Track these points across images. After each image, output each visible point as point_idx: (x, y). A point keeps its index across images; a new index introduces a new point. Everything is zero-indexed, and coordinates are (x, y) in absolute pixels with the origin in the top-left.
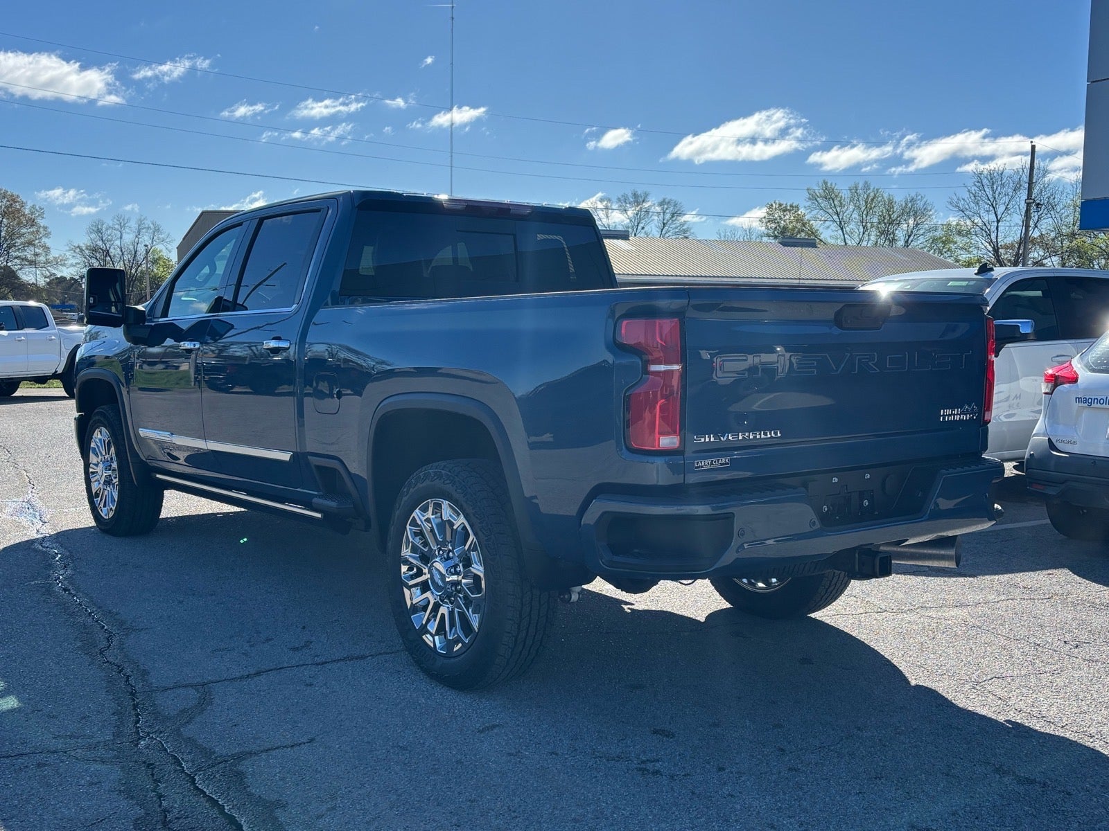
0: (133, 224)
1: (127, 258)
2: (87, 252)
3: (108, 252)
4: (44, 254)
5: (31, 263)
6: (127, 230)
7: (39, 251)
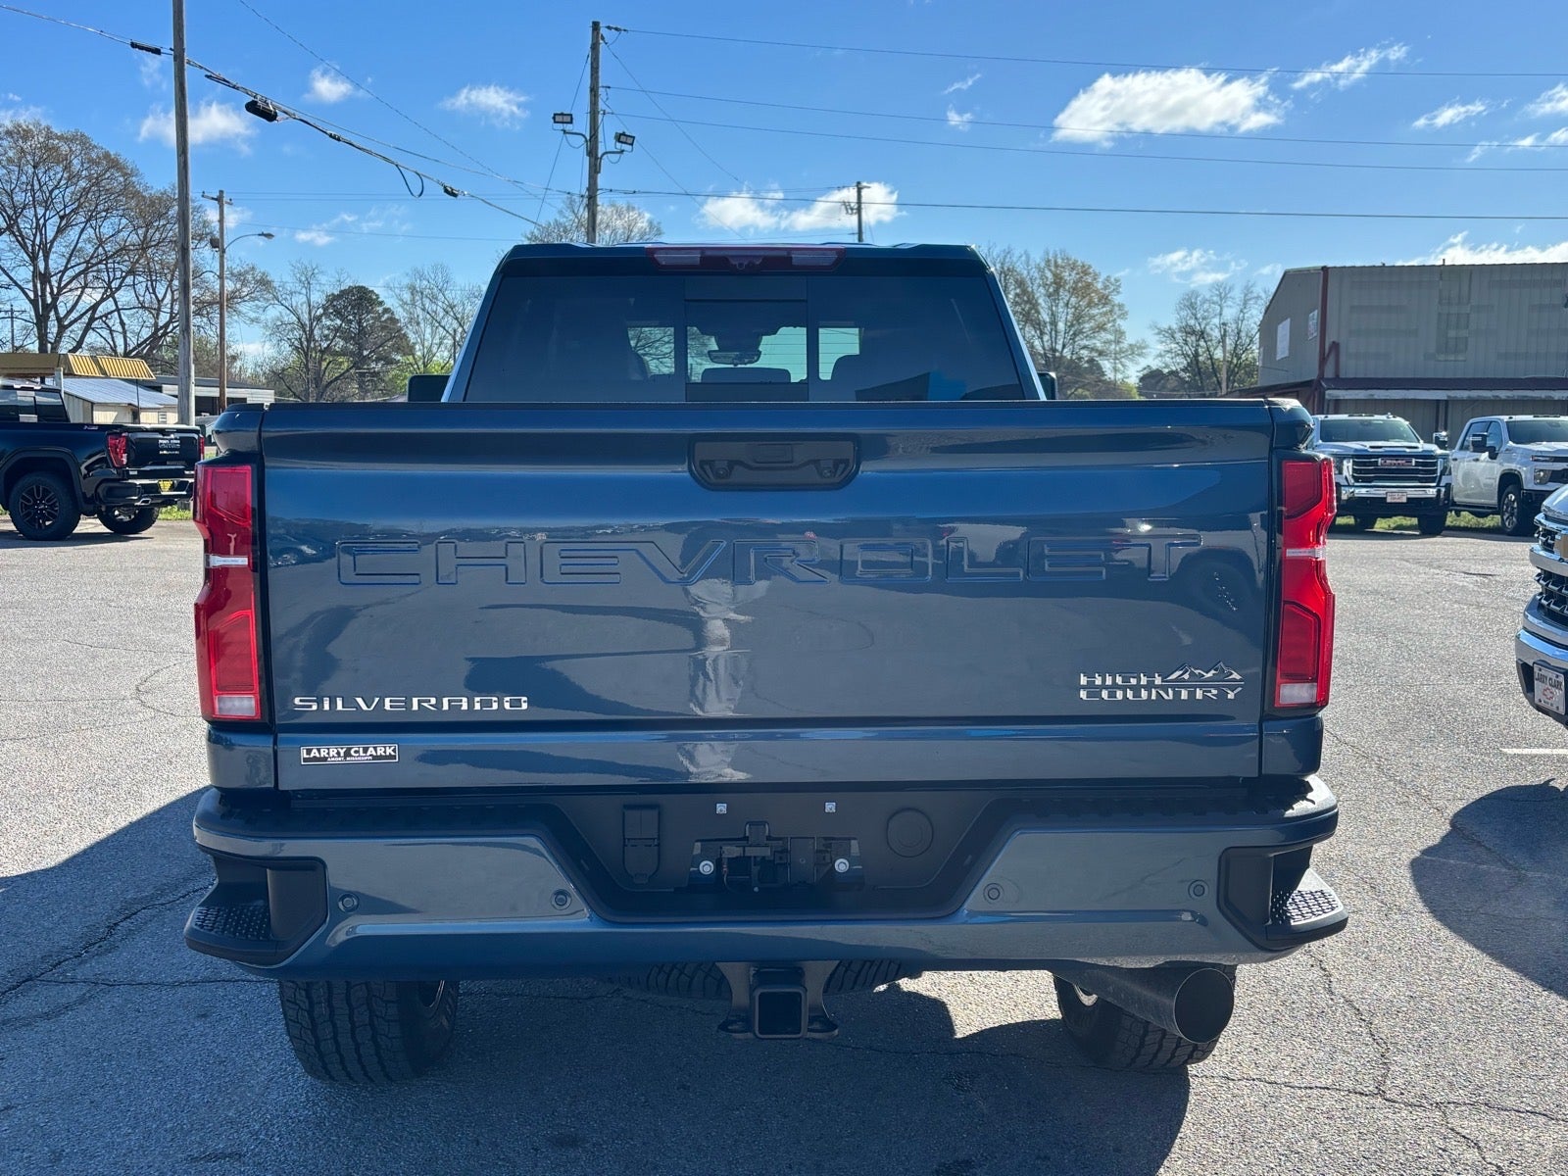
0: (1237, 294)
1: (1228, 341)
2: (1178, 335)
3: (1202, 335)
4: (1118, 342)
5: (1101, 353)
6: (1229, 303)
7: (1112, 338)
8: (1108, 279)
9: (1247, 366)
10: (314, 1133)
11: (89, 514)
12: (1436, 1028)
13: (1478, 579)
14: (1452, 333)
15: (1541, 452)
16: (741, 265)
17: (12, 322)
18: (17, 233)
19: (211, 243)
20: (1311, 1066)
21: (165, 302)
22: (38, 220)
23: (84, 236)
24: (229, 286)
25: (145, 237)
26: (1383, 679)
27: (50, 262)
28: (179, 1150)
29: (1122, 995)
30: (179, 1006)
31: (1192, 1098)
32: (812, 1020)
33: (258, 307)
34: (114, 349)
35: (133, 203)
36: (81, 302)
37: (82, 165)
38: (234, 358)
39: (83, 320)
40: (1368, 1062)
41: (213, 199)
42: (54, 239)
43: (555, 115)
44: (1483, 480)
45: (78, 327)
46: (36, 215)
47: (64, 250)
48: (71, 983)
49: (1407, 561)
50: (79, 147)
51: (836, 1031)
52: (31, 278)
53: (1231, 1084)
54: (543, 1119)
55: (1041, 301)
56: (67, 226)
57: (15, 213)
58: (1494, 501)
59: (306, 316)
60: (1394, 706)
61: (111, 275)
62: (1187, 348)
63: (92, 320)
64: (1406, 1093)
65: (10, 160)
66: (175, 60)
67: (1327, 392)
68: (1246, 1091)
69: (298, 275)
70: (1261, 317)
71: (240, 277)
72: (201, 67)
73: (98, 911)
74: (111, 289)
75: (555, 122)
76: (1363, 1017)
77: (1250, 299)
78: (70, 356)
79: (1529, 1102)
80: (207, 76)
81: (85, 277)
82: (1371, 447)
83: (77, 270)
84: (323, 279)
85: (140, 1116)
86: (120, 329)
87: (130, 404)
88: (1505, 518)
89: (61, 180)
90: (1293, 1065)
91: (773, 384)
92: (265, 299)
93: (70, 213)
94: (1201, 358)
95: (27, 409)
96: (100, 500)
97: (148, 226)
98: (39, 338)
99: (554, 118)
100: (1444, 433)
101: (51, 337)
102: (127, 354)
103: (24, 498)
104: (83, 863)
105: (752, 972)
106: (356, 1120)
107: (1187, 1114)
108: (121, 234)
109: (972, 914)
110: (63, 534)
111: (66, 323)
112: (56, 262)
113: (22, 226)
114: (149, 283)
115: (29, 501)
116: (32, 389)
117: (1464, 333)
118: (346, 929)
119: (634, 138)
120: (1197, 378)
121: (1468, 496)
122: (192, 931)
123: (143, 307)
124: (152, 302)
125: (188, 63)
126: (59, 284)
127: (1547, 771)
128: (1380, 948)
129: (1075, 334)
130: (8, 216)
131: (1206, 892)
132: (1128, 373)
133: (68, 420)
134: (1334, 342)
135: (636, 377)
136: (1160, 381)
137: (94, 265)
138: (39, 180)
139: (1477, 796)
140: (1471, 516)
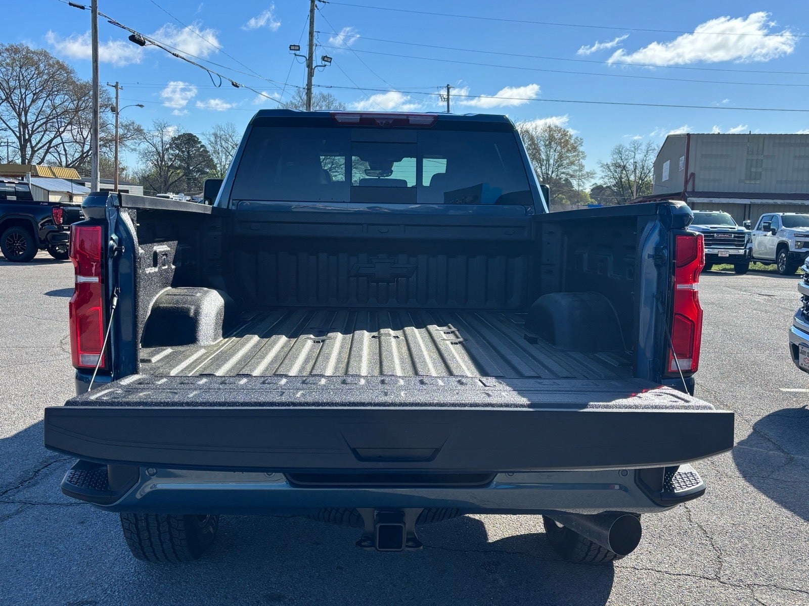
0: (643, 147)
1: (637, 172)
2: (612, 168)
3: (624, 167)
4: (580, 170)
5: (572, 176)
6: (639, 152)
7: (578, 168)
8: (577, 138)
9: (646, 184)
10: (137, 590)
11: (43, 249)
12: (747, 542)
13: (766, 297)
14: (753, 170)
15: (799, 232)
16: (382, 123)
17: (8, 148)
18: (11, 102)
19: (111, 110)
20: (680, 562)
21: (88, 139)
22: (22, 95)
23: (45, 104)
24: (121, 131)
25: (78, 105)
26: (717, 350)
27: (28, 117)
28: (63, 599)
29: (580, 528)
30: (69, 517)
31: (616, 579)
32: (408, 540)
33: (136, 143)
34: (60, 163)
35: (71, 87)
36: (43, 138)
37: (45, 67)
38: (123, 169)
39: (44, 148)
40: (711, 560)
41: (113, 86)
42: (30, 105)
43: (291, 46)
44: (768, 246)
45: (42, 152)
46: (21, 92)
47: (35, 111)
48: (12, 502)
49: (729, 287)
50: (43, 58)
51: (422, 547)
52: (18, 126)
53: (637, 571)
54: (263, 584)
55: (542, 148)
56: (37, 99)
57: (10, 91)
58: (774, 257)
59: (161, 148)
60: (723, 364)
61: (60, 125)
62: (616, 174)
63: (49, 148)
64: (731, 579)
65: (8, 64)
66: (92, 12)
67: (688, 199)
68: (645, 576)
69: (157, 127)
70: (655, 159)
71: (126, 127)
72: (106, 17)
73: (30, 463)
74: (59, 132)
75: (290, 49)
76: (708, 535)
77: (650, 150)
78: (37, 167)
79: (798, 585)
80: (109, 21)
81: (46, 125)
82: (711, 228)
83: (42, 121)
84: (170, 129)
85: (43, 579)
86: (64, 153)
87: (68, 192)
88: (779, 265)
89: (34, 74)
90: (670, 562)
91: (398, 187)
92: (139, 139)
93: (38, 92)
94: (623, 180)
95: (11, 193)
96: (48, 241)
97: (79, 100)
98: (21, 157)
99: (290, 47)
100: (749, 221)
101: (28, 156)
102: (67, 166)
103: (8, 239)
104: (24, 436)
105: (376, 513)
106: (161, 583)
107: (612, 589)
108: (65, 104)
109: (498, 484)
110: (29, 259)
111: (36, 149)
112: (31, 117)
113: (13, 98)
114: (79, 129)
115: (11, 242)
116: (13, 183)
117: (760, 170)
118: (151, 485)
119: (331, 59)
120: (621, 190)
121: (760, 254)
122: (65, 484)
123: (76, 142)
124: (80, 139)
125: (99, 14)
126: (33, 129)
127: (804, 401)
128: (716, 497)
129: (559, 166)
130: (6, 92)
131: (628, 474)
132: (585, 187)
133: (32, 199)
134: (692, 173)
135: (324, 182)
136: (602, 191)
137: (50, 119)
138: (23, 75)
139: (767, 414)
140: (761, 264)
